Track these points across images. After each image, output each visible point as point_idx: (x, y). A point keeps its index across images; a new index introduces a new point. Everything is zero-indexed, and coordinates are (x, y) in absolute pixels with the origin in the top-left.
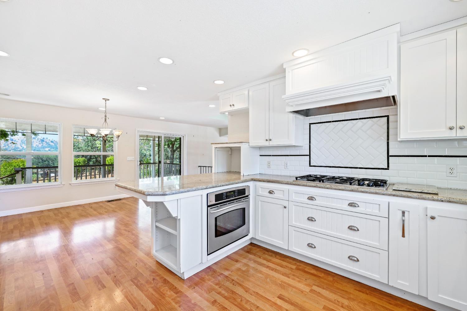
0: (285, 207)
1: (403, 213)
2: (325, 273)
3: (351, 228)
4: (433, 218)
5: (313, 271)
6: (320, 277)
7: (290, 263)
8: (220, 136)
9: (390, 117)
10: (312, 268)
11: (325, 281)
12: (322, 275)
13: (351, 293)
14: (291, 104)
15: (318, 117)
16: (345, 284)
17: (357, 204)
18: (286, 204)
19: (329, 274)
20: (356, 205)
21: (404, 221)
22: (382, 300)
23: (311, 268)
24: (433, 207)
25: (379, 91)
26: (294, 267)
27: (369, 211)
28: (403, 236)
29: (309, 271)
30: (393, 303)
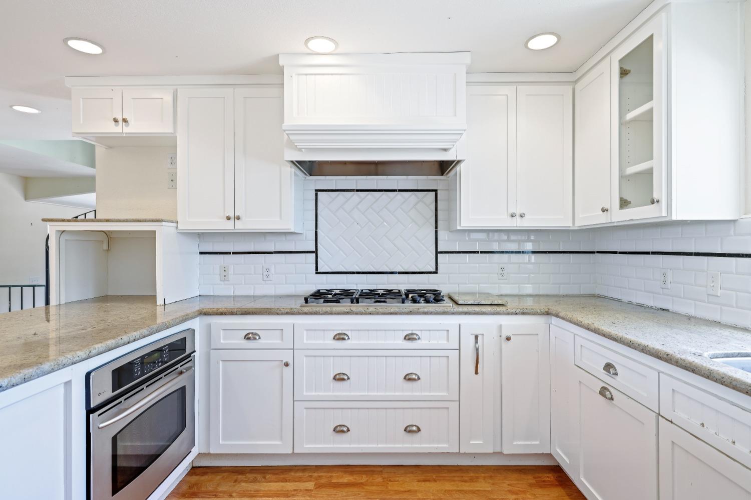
0: (287, 365)
1: (476, 337)
2: (366, 473)
3: (408, 378)
4: (508, 339)
5: (347, 479)
6: (362, 484)
7: (300, 480)
8: (26, 198)
9: (438, 192)
10: (342, 472)
11: (374, 488)
12: (364, 479)
13: (416, 491)
14: (300, 145)
15: (332, 180)
16: (402, 478)
17: (417, 335)
18: (287, 357)
19: (373, 471)
20: (415, 336)
21: (477, 350)
22: (454, 481)
23: (341, 474)
24: (510, 323)
25: (445, 150)
26: (310, 485)
27: (434, 343)
28: (477, 373)
29: (341, 481)
30: (466, 478)
